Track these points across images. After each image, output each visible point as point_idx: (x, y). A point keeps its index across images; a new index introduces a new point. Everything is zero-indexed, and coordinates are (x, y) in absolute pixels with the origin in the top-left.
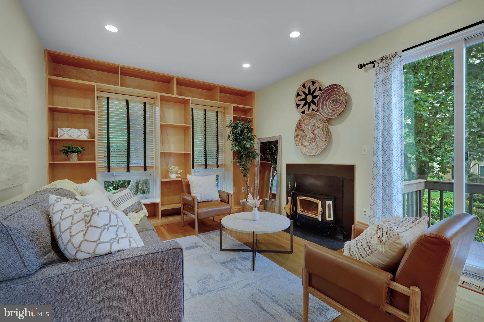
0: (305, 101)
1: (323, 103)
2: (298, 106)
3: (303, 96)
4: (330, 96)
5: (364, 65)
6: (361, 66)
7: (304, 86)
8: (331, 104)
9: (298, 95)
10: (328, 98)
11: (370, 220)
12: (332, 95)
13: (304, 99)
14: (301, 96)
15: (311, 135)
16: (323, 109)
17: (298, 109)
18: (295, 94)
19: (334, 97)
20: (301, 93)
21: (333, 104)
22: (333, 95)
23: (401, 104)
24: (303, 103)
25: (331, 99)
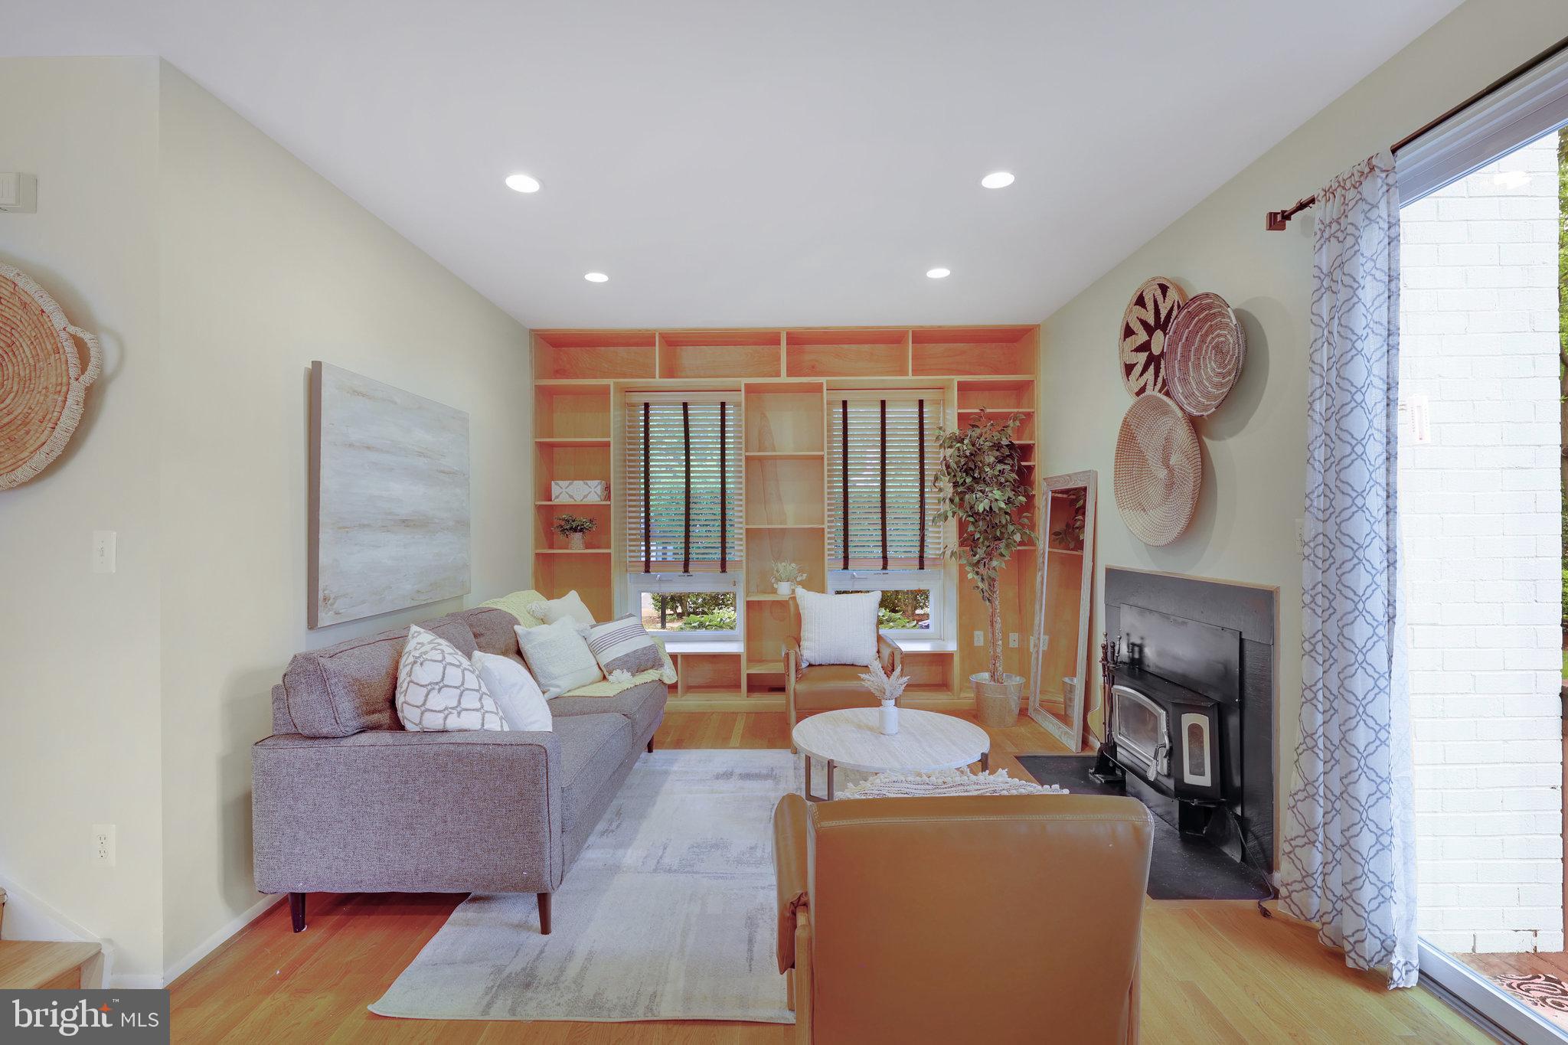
0: (1147, 353)
1: (1185, 358)
2: (1129, 368)
3: (1142, 336)
4: (1207, 334)
5: (1286, 216)
6: (1278, 221)
7: (1140, 301)
8: (1210, 363)
9: (1129, 332)
10: (1203, 341)
11: (1294, 807)
12: (1211, 330)
13: (1145, 347)
14: (1137, 334)
15: (1162, 474)
16: (1184, 381)
17: (1129, 380)
18: (1118, 331)
19: (1219, 336)
20: (1137, 327)
21: (1215, 361)
22: (1216, 330)
23: (1388, 363)
24: (1142, 357)
25: (1210, 343)
